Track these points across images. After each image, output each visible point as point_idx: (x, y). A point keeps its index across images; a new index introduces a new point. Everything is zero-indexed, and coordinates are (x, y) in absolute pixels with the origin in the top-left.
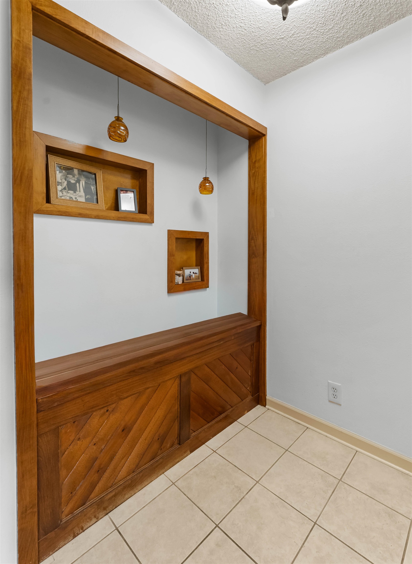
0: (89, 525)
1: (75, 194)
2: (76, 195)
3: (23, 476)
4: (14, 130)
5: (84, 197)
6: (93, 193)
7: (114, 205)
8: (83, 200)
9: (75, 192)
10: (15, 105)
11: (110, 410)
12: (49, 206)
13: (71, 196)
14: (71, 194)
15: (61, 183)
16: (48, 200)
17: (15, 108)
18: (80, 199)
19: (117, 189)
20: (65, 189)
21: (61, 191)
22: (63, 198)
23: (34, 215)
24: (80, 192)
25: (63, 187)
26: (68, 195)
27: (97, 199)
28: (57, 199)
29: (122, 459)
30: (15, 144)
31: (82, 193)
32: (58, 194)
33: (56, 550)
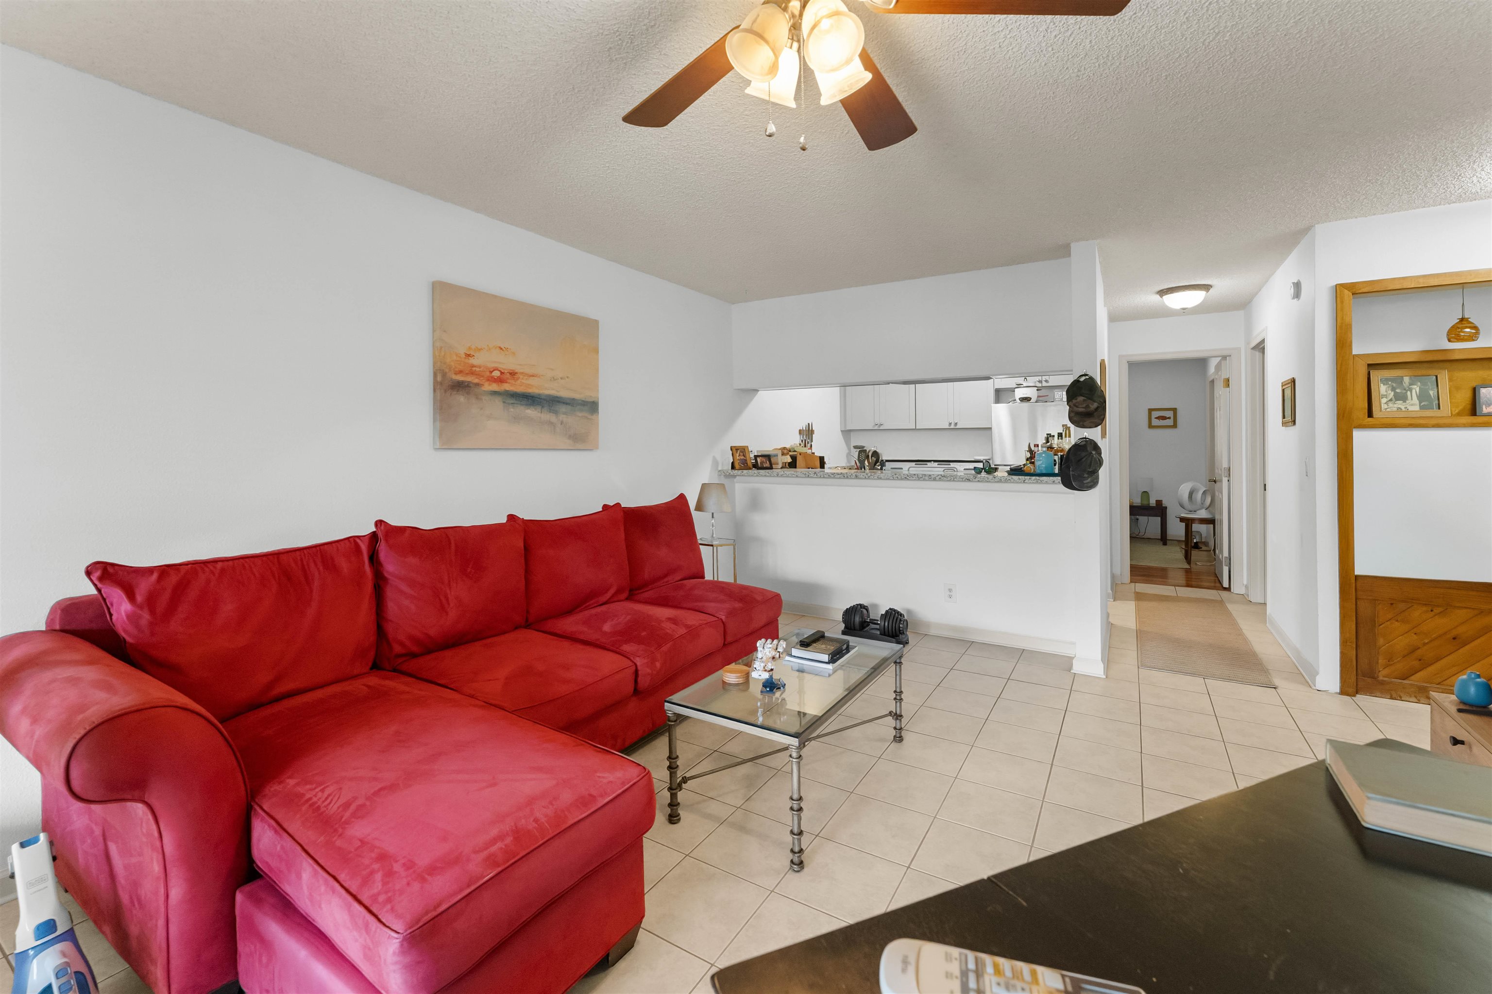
0: (1407, 699)
1: (1404, 404)
2: (1406, 405)
3: (1344, 617)
4: (1338, 384)
5: (1418, 405)
6: (1433, 397)
7: (1469, 407)
8: (1417, 408)
9: (1405, 402)
10: (1339, 366)
11: (1435, 611)
12: (1372, 420)
13: (1400, 406)
14: (1400, 404)
15: (1386, 395)
16: (1370, 414)
17: (1339, 369)
18: (1411, 408)
19: (1475, 386)
20: (1391, 400)
21: (1386, 403)
22: (1388, 410)
23: (1354, 429)
24: (1412, 400)
25: (1389, 398)
26: (1395, 406)
27: (1439, 404)
28: (1381, 413)
29: (1453, 666)
30: (1339, 393)
31: (1415, 400)
32: (1382, 407)
33: (1373, 695)
